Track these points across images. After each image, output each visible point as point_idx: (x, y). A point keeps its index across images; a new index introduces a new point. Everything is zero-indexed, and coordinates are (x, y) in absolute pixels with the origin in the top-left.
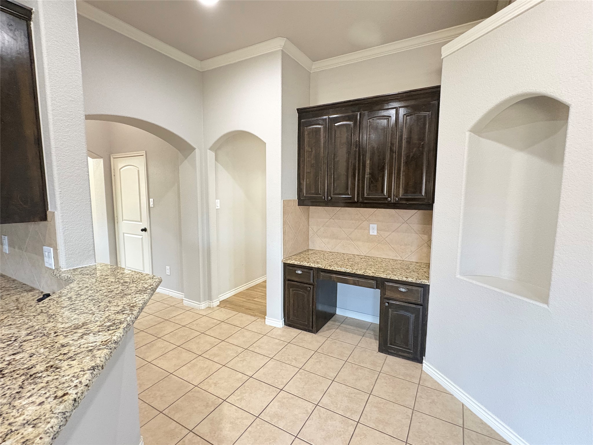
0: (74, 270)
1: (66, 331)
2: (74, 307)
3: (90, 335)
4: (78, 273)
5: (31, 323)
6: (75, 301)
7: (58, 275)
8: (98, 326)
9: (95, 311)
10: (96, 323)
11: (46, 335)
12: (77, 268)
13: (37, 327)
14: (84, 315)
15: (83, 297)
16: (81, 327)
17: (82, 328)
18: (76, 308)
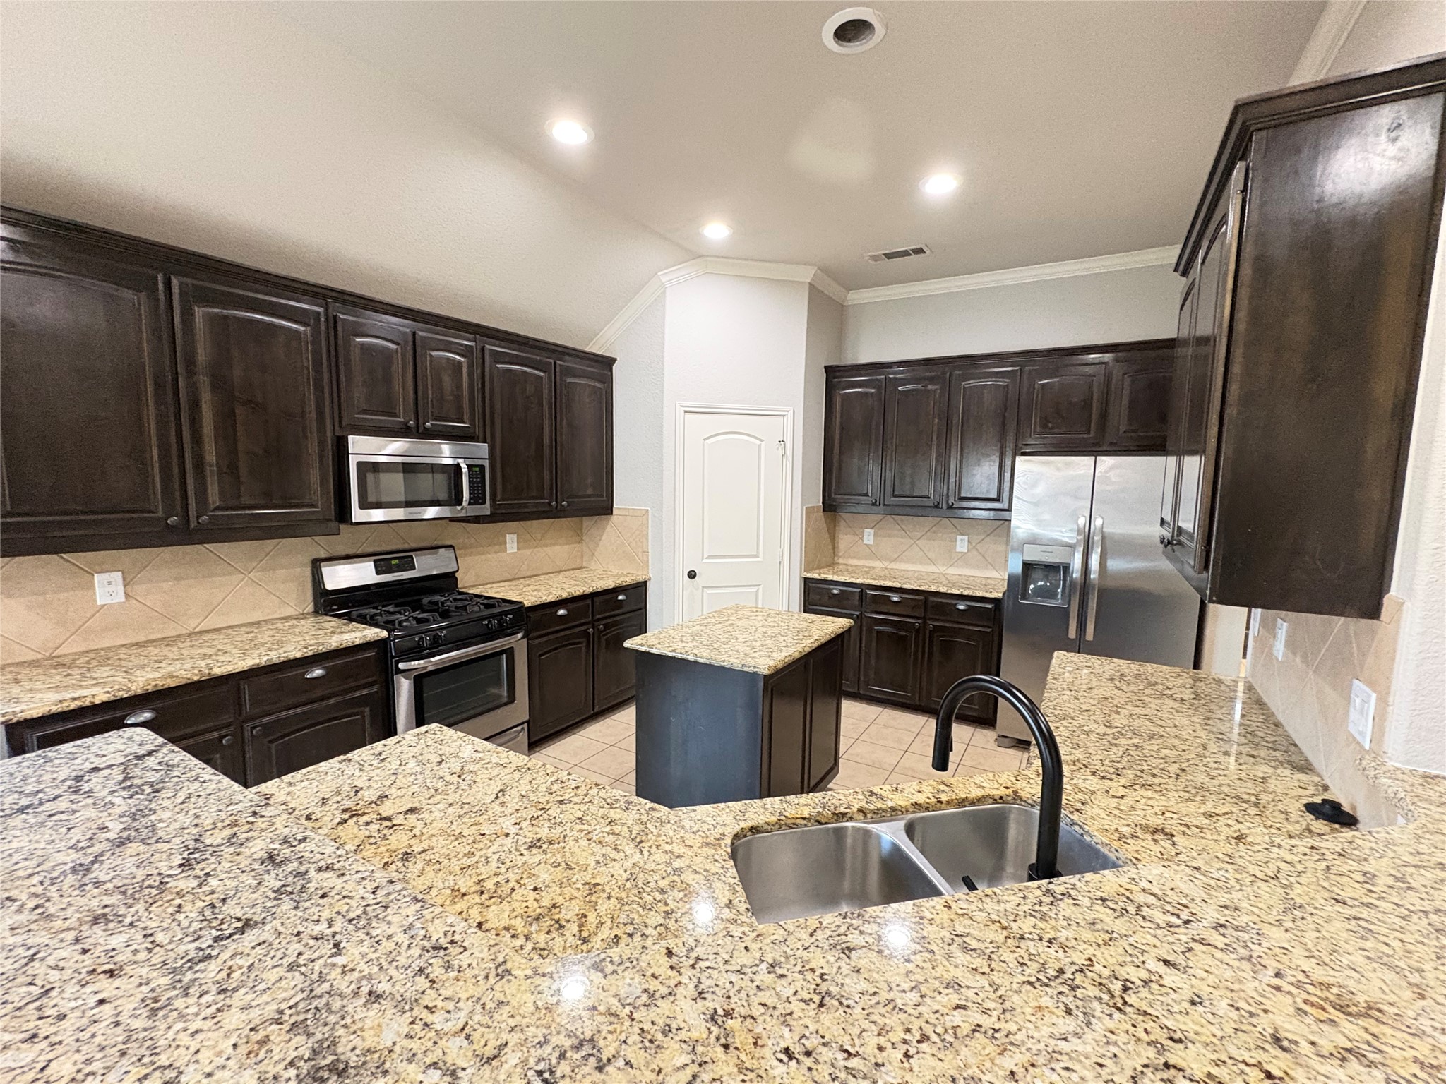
0: (1425, 776)
1: (1309, 993)
2: (1367, 921)
3: (1374, 1072)
4: (1434, 796)
5: (1239, 895)
6: (1378, 899)
7: (1372, 773)
8: (1416, 1060)
9: (1432, 984)
10: (1416, 1042)
11: (1254, 965)
12: (1437, 776)
13: (1244, 919)
14: (1389, 976)
15: (1411, 899)
16: (1358, 1015)
17: (1360, 1022)
18: (1371, 927)
